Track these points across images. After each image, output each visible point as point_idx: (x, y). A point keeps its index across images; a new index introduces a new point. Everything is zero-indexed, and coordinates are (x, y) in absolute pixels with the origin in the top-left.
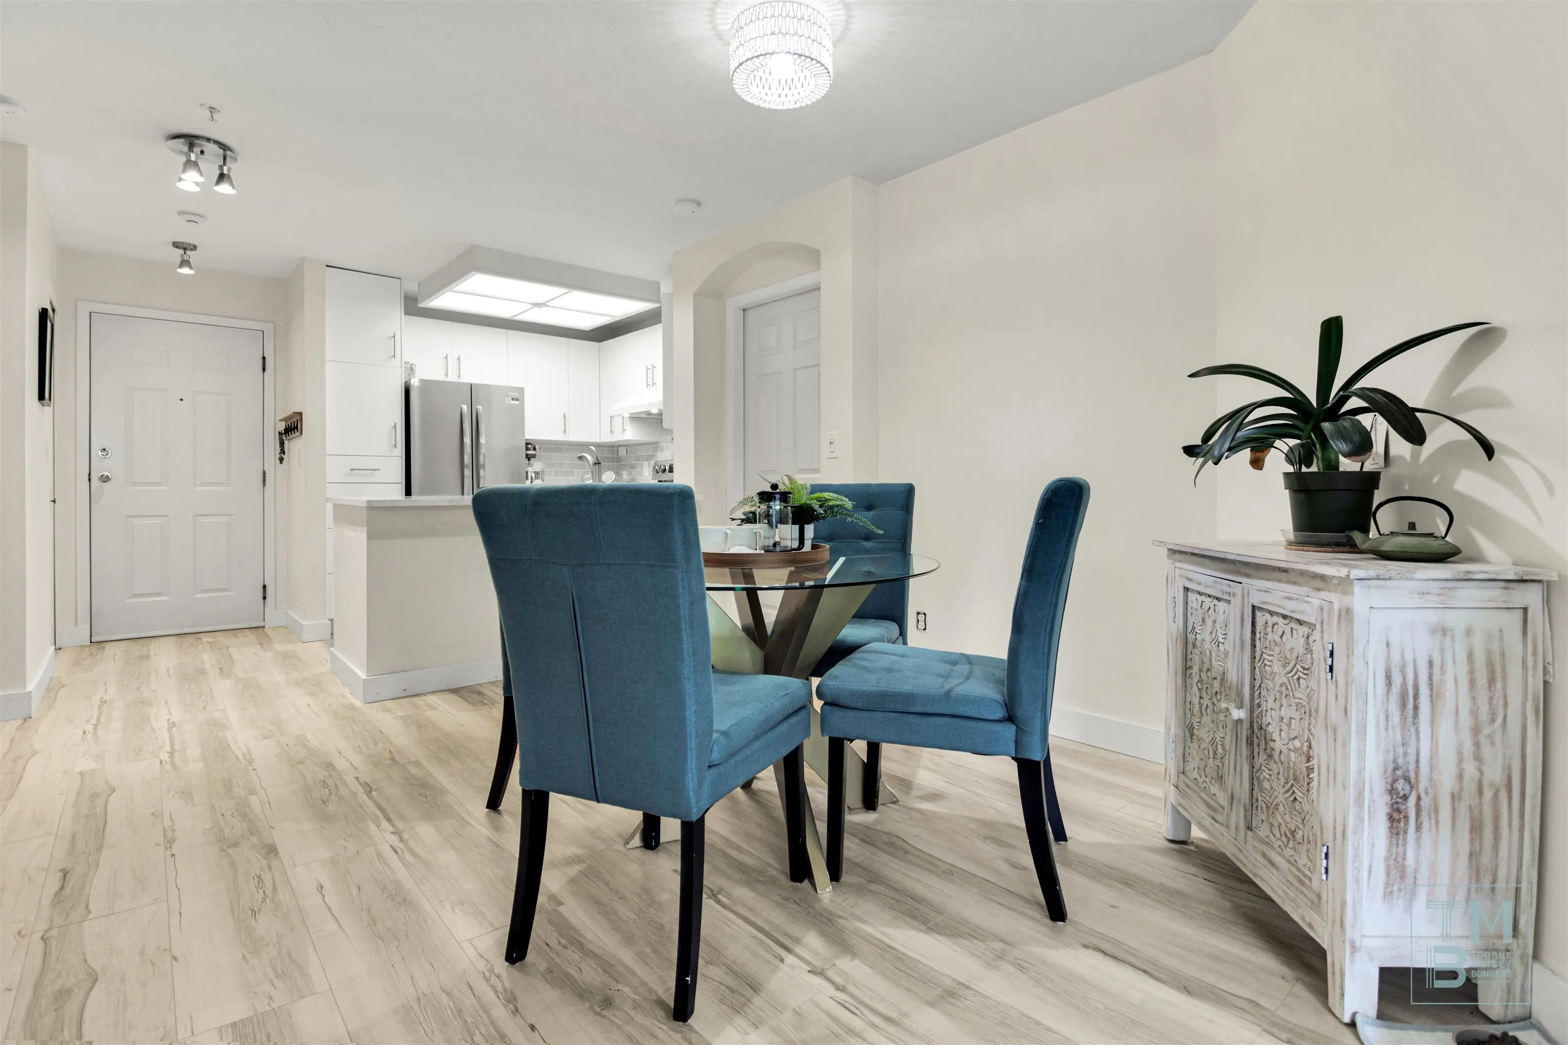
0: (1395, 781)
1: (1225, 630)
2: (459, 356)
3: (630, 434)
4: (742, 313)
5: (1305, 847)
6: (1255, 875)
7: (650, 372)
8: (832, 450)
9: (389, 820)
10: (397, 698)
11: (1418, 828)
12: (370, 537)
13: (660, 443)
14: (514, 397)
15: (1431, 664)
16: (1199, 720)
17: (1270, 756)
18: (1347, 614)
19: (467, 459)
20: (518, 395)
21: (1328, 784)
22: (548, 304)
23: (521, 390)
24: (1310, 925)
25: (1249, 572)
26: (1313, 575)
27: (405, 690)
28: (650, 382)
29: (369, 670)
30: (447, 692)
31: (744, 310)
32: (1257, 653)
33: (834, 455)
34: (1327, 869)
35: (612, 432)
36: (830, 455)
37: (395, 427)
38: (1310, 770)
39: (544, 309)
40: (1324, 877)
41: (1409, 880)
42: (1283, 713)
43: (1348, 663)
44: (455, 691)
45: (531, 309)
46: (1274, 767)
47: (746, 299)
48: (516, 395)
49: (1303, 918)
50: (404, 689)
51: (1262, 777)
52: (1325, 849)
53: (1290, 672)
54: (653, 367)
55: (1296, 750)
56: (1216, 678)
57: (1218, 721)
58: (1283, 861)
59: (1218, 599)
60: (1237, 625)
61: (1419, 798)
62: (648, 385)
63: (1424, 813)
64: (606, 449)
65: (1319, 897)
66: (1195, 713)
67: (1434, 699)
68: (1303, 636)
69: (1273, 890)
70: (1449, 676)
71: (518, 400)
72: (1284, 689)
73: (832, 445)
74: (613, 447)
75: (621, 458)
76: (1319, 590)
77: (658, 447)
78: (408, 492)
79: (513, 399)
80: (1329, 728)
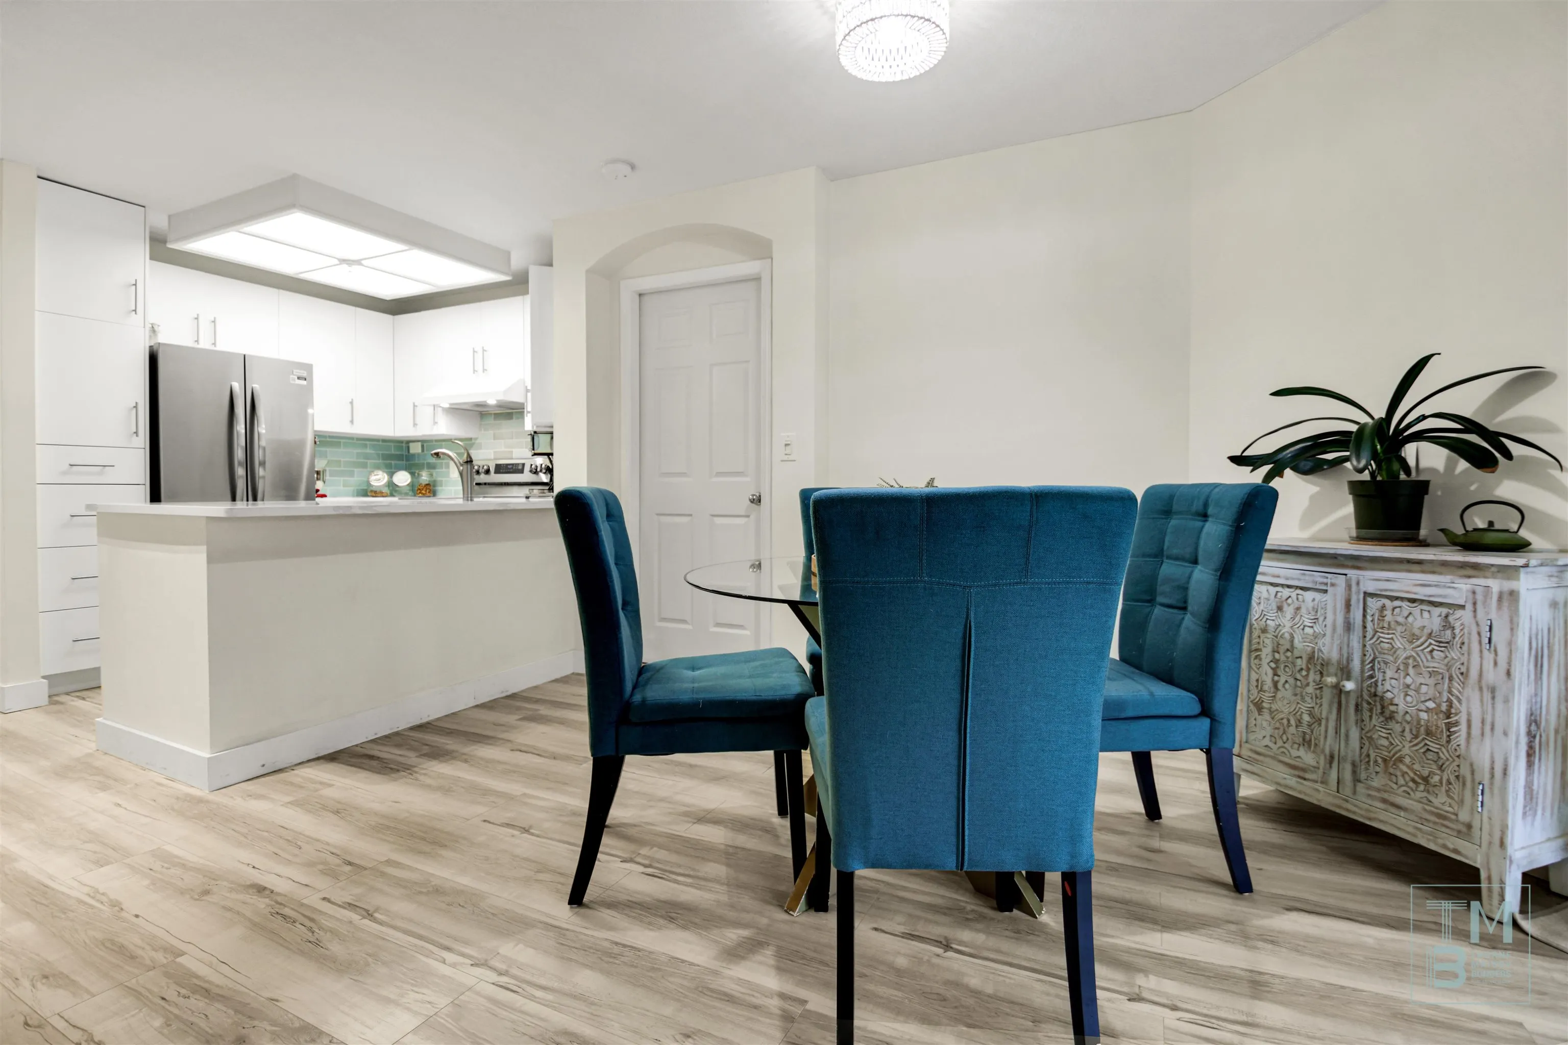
0: (1530, 725)
1: (1316, 615)
2: (215, 318)
3: (444, 427)
4: (638, 297)
5: (1444, 789)
6: (1370, 819)
7: (479, 356)
8: (787, 452)
9: (448, 949)
10: (257, 777)
11: (1540, 759)
12: (210, 560)
13: (476, 439)
14: (300, 375)
15: (1549, 630)
16: (1274, 695)
17: (1391, 718)
18: (1513, 595)
19: (239, 454)
20: (306, 373)
21: (1483, 734)
22: (363, 262)
23: (309, 368)
24: (1456, 851)
25: (1360, 564)
26: (1460, 565)
27: (263, 766)
28: (479, 367)
29: (213, 745)
30: (322, 761)
31: (640, 295)
32: (1368, 633)
33: (791, 458)
34: (1482, 802)
35: (415, 425)
36: (786, 458)
37: (136, 407)
38: (1449, 726)
39: (356, 268)
40: (1480, 809)
41: (1534, 800)
42: (1409, 680)
43: (1512, 635)
44: (333, 758)
45: (337, 265)
46: (1398, 728)
47: (647, 283)
48: (304, 374)
49: (1445, 846)
50: (262, 763)
51: (1375, 736)
52: (1481, 787)
53: (1419, 646)
54: (484, 350)
55: (1428, 710)
56: (1301, 657)
57: (1304, 694)
58: (1415, 803)
59: (1302, 588)
60: (1338, 611)
61: (1541, 736)
62: (474, 371)
63: (1543, 747)
64: (392, 444)
65: (1469, 826)
66: (1266, 688)
67: (1550, 656)
68: (1440, 616)
69: (1399, 829)
70: (1557, 639)
71: (305, 380)
72: (1411, 661)
73: (788, 447)
74: (401, 442)
75: (413, 455)
76: (1469, 577)
77: (473, 444)
78: (155, 496)
79: (299, 378)
80: (1485, 690)
